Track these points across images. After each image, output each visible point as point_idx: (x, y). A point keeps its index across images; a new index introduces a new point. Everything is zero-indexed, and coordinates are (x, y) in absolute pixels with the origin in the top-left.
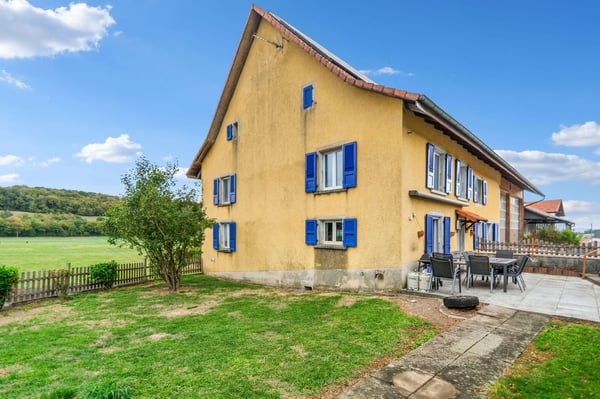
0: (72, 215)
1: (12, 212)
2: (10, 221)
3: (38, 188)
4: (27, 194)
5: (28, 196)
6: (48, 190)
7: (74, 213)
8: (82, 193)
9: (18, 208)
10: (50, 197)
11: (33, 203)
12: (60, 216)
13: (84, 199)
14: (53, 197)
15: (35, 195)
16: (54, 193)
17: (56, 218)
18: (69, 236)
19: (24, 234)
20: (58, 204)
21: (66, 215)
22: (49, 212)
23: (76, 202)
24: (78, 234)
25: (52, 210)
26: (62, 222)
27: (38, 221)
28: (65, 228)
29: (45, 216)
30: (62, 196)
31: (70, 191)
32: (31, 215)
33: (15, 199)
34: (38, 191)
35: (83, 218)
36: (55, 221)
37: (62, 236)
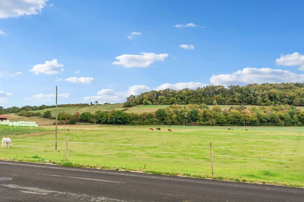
0: (288, 106)
1: (245, 106)
2: (243, 113)
3: (264, 84)
4: (255, 90)
5: (256, 92)
6: (271, 85)
7: (290, 104)
8: (297, 85)
9: (250, 103)
10: (271, 90)
11: (259, 98)
12: (278, 107)
13: (298, 90)
14: (273, 90)
15: (261, 91)
16: (274, 87)
17: (276, 110)
18: (285, 125)
19: (252, 123)
20: (278, 96)
21: (283, 106)
22: (271, 104)
23: (292, 94)
24: (293, 124)
25: (273, 102)
26: (280, 113)
27: (262, 113)
28: (282, 118)
29: (267, 108)
30: (281, 89)
31: (287, 84)
32: (257, 107)
33: (248, 96)
34: (264, 87)
35: (298, 108)
36: (274, 112)
37: (279, 126)
